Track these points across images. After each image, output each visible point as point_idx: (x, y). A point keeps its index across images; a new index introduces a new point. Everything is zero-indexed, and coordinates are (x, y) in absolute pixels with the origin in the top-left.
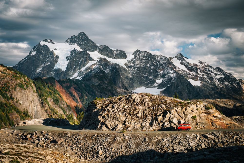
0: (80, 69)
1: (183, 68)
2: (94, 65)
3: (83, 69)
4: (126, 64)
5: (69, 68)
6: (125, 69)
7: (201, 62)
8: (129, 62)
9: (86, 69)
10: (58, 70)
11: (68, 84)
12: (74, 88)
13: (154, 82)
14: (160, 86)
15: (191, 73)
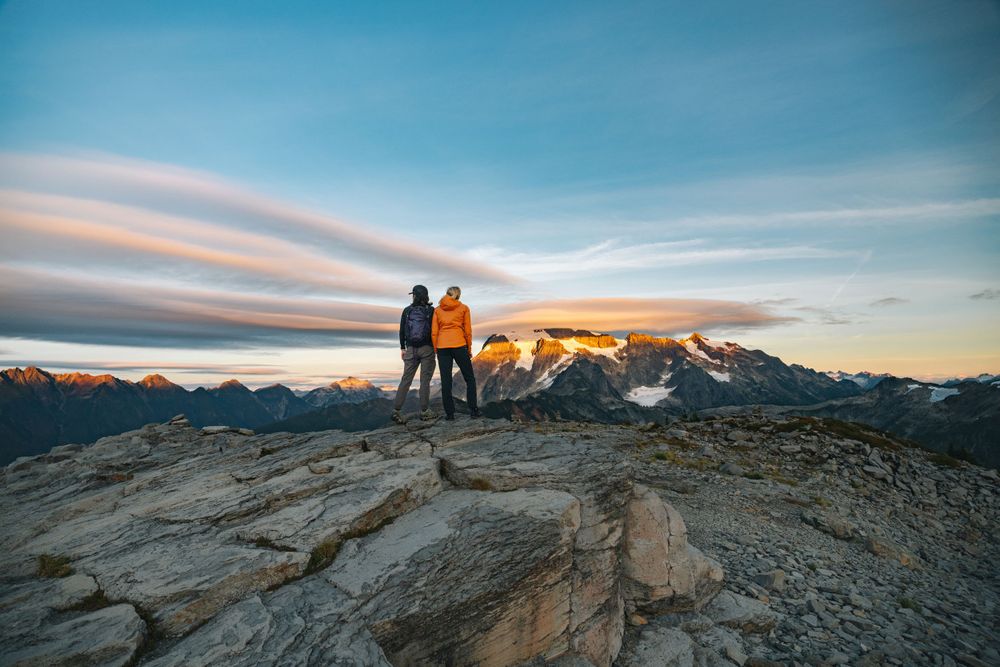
0: (550, 366)
1: (702, 354)
2: (569, 360)
3: (555, 367)
4: (616, 355)
5: (536, 366)
6: (615, 363)
7: (728, 344)
8: (619, 350)
9: (560, 367)
10: (521, 370)
11: (530, 405)
12: (538, 409)
13: (659, 378)
14: (668, 385)
15: (714, 362)
